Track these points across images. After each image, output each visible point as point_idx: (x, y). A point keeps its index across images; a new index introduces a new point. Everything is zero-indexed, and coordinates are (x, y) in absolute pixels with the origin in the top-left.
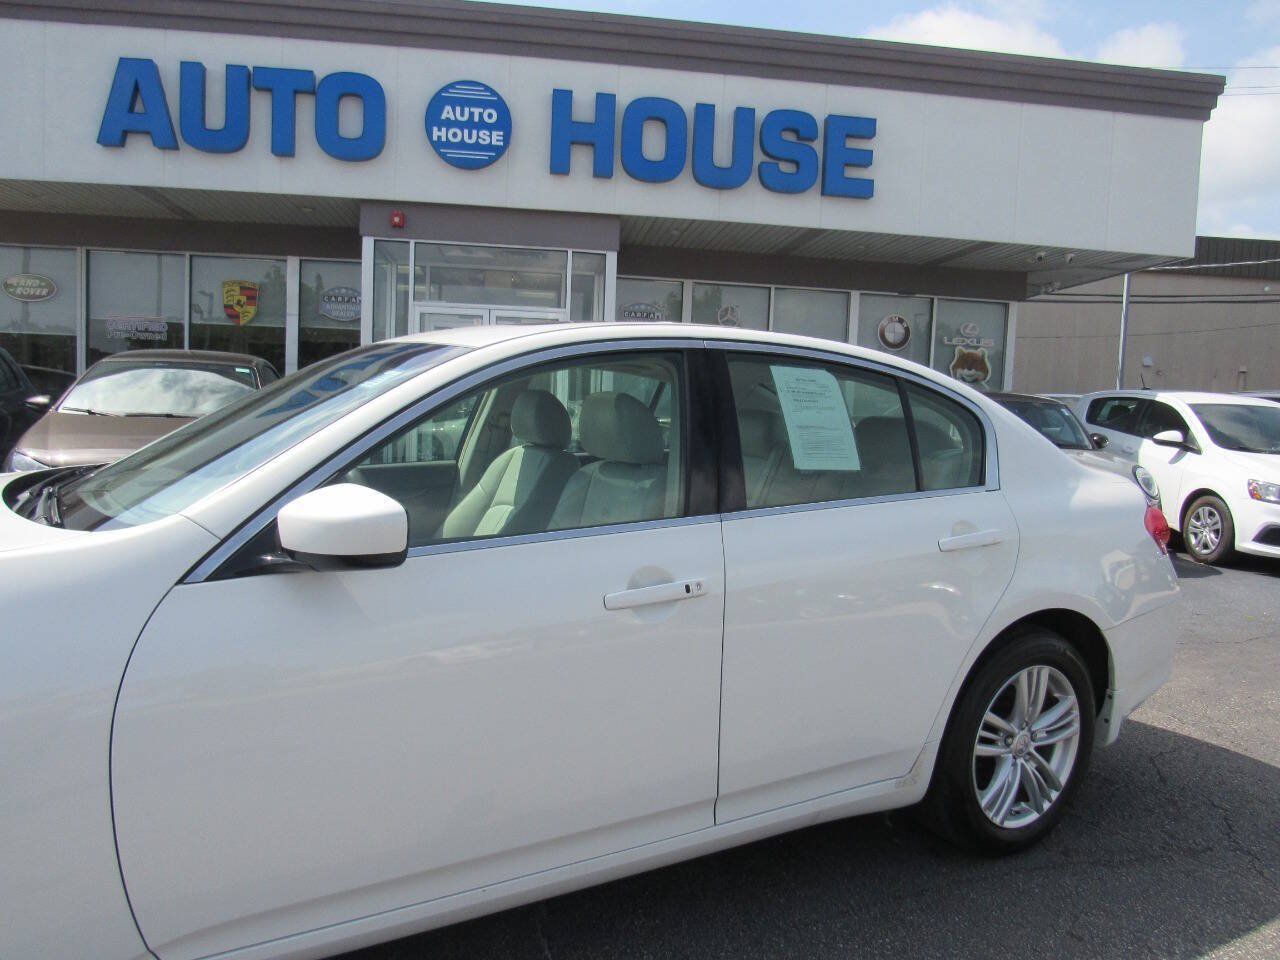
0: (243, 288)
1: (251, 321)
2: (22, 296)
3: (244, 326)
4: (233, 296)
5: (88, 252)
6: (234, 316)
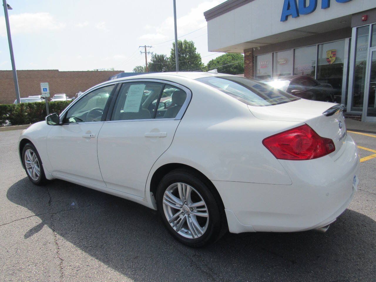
0: (332, 52)
1: (334, 62)
2: (281, 64)
3: (332, 64)
4: (329, 55)
5: (294, 50)
6: (329, 61)
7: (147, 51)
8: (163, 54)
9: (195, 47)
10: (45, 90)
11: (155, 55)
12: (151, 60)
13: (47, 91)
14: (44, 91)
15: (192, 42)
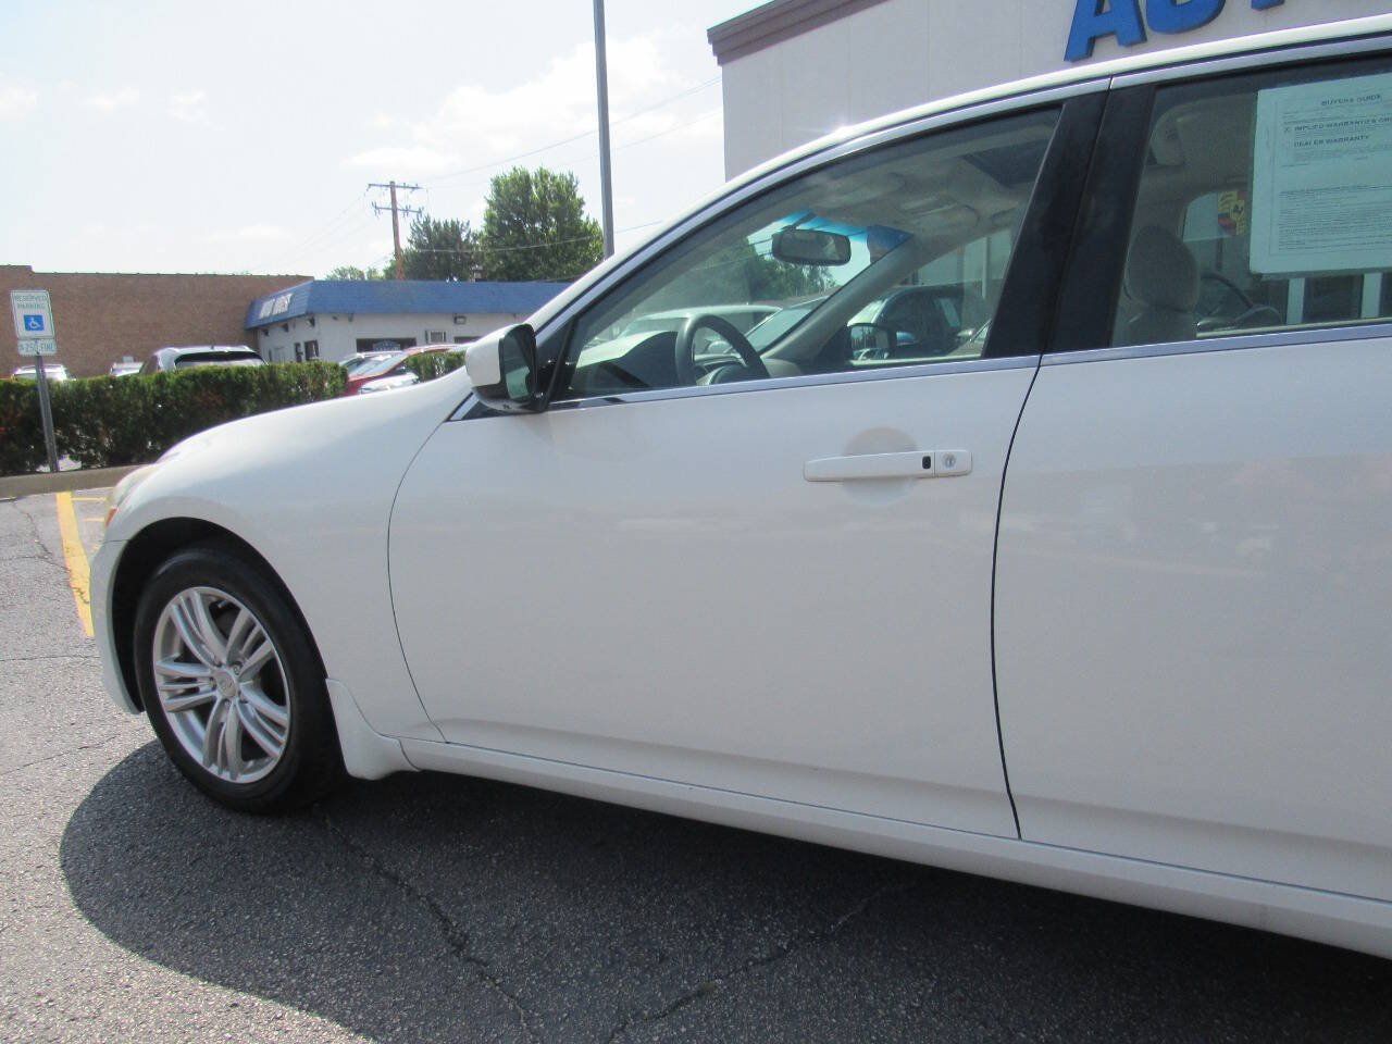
7: (401, 205)
8: (455, 220)
9: (578, 196)
10: (34, 322)
11: (427, 222)
12: (411, 242)
13: (41, 328)
14: (28, 328)
15: (572, 176)
